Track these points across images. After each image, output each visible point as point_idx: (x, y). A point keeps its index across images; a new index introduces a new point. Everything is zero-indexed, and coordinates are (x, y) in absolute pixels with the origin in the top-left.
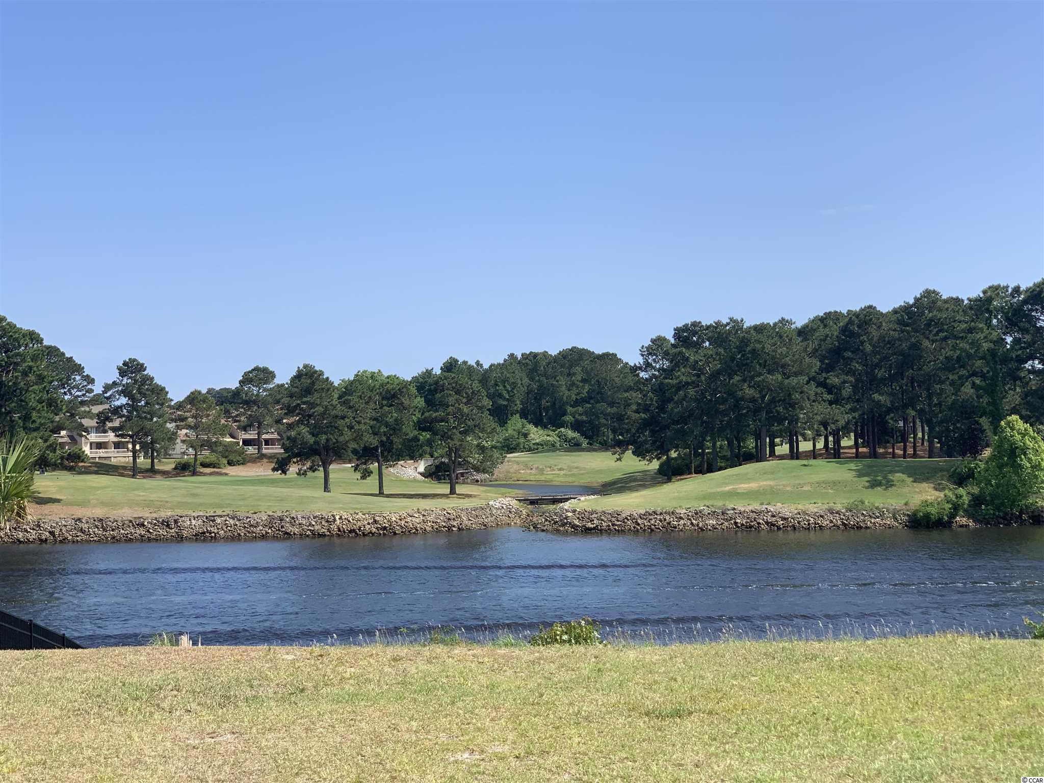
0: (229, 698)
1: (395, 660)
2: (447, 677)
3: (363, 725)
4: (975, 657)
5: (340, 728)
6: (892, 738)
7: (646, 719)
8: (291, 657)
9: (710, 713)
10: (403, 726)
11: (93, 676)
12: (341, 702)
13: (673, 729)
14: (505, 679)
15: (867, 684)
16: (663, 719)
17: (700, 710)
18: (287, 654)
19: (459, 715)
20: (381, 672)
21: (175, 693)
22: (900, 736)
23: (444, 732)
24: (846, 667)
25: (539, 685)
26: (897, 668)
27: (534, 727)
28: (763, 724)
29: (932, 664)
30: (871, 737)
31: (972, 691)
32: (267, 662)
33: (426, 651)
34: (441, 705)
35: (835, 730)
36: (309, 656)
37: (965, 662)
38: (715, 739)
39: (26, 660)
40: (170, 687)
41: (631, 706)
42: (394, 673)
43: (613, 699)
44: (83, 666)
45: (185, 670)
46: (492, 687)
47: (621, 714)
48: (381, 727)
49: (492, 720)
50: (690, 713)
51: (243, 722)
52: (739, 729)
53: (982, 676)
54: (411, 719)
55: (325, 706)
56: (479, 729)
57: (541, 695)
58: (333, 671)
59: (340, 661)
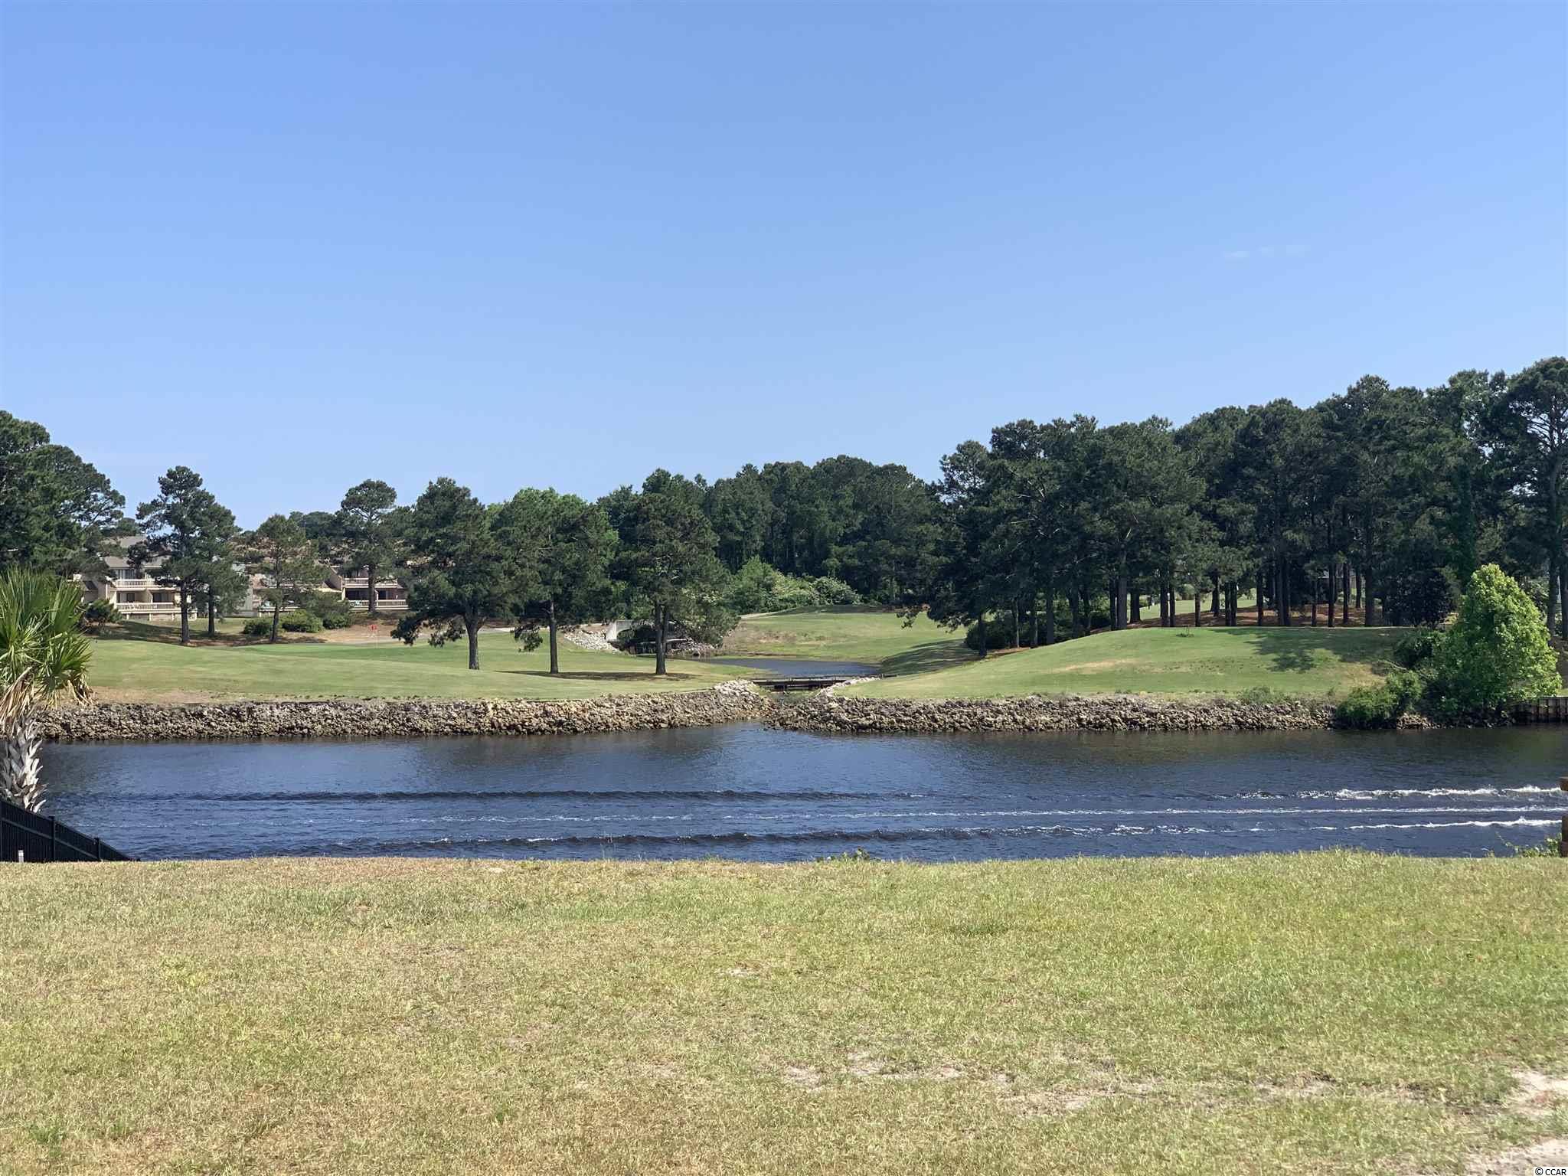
0: (433, 913)
1: (631, 874)
2: (702, 893)
3: (607, 940)
4: (1365, 874)
5: (582, 944)
6: (1244, 956)
7: (952, 936)
8: (498, 870)
9: (1030, 929)
10: (658, 942)
11: (256, 888)
12: (575, 918)
13: (985, 946)
14: (775, 896)
15: (1224, 902)
16: (972, 935)
17: (1017, 927)
18: (495, 868)
19: (722, 932)
20: (617, 887)
21: (365, 907)
22: (1254, 955)
23: (707, 947)
24: (1201, 883)
25: (818, 902)
26: (1265, 884)
27: (817, 943)
28: (1092, 941)
29: (1309, 882)
30: (1219, 955)
31: (1353, 910)
32: (469, 875)
33: (670, 866)
34: (699, 922)
35: (1179, 947)
36: (521, 870)
37: (1350, 880)
38: (1034, 955)
39: (164, 870)
40: (357, 900)
41: (933, 923)
42: (633, 888)
43: (912, 916)
44: (240, 878)
45: (371, 883)
46: (760, 904)
47: (921, 931)
48: (631, 944)
49: (764, 937)
50: (1005, 930)
51: (460, 937)
52: (1062, 946)
53: (1369, 895)
54: (667, 934)
55: (554, 922)
56: (750, 946)
57: (822, 913)
58: (557, 886)
59: (562, 875)
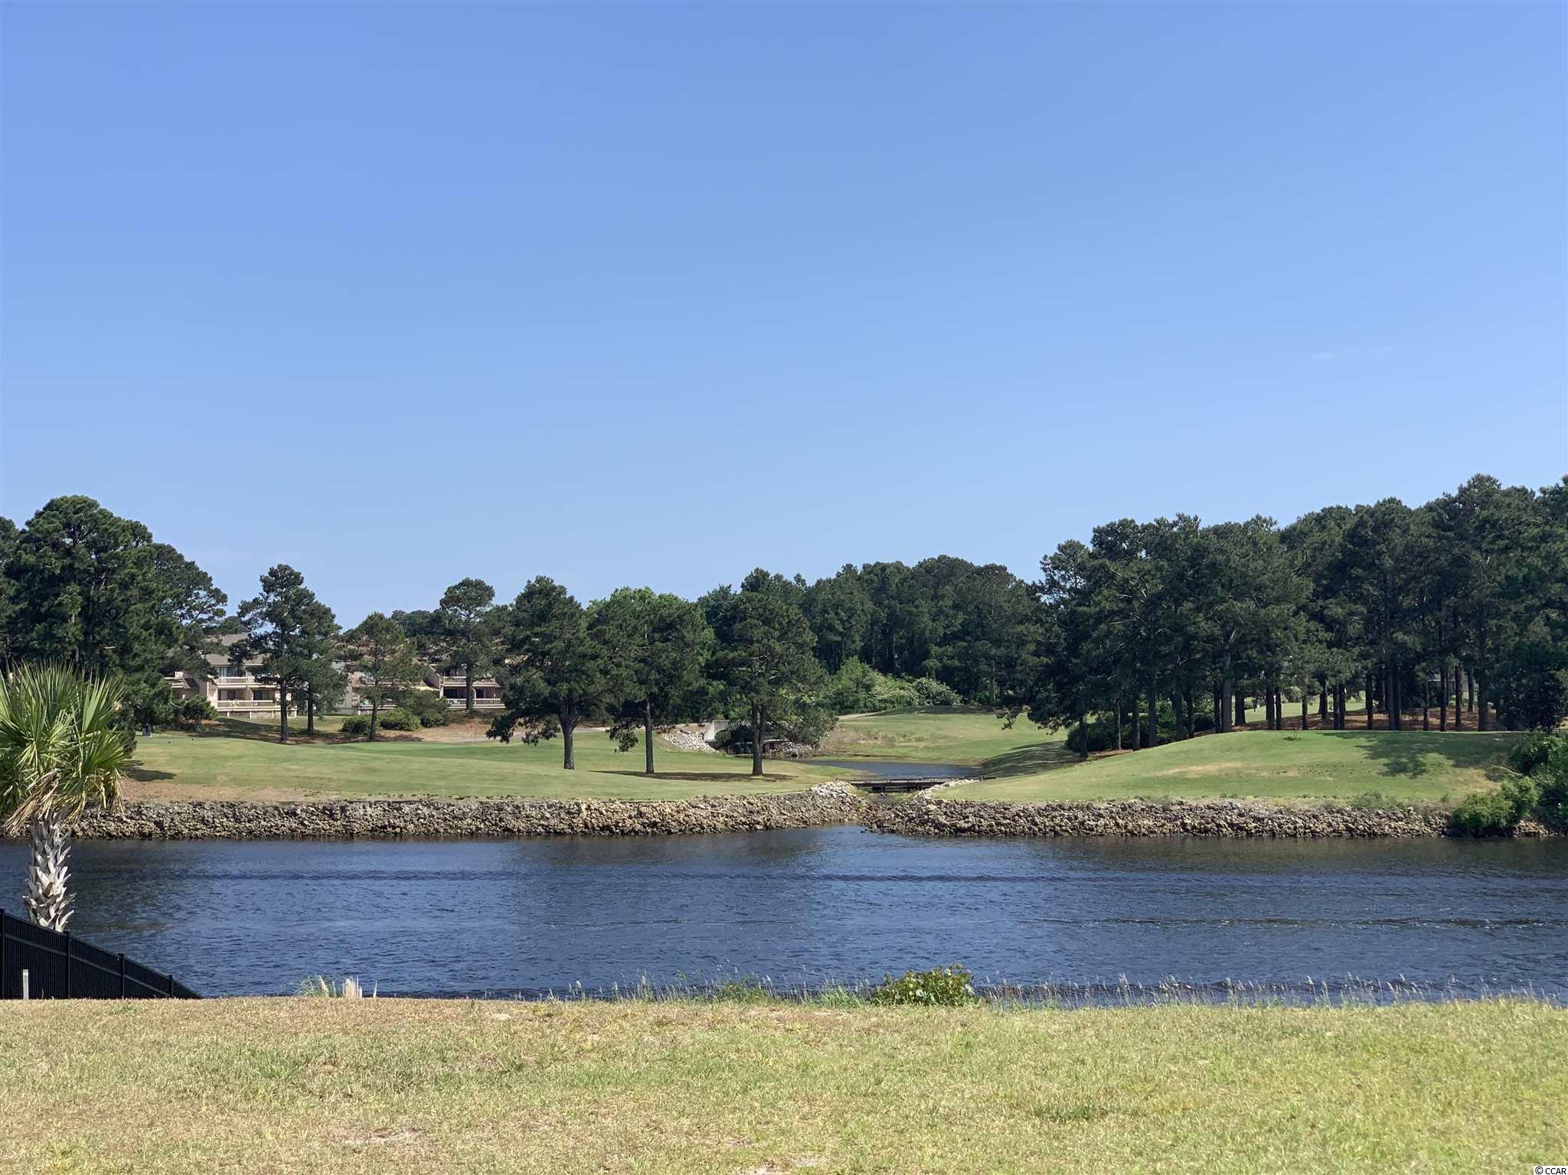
0: (410, 1076)
1: (660, 1024)
2: (738, 1051)
3: (608, 1121)
4: (1541, 1035)
5: (575, 1127)
6: (1410, 1157)
7: (1037, 1121)
8: (503, 1017)
9: (1135, 1113)
10: (669, 1125)
11: (207, 1040)
12: (577, 1086)
13: (1078, 1137)
14: (826, 1057)
15: (1375, 1073)
16: (1063, 1122)
17: (1119, 1109)
18: (498, 1013)
19: (753, 1108)
20: (639, 1041)
21: (330, 1067)
22: (1423, 1154)
23: (729, 1134)
24: (1343, 1046)
25: (877, 1065)
26: (1421, 1050)
27: (866, 1129)
28: (1214, 1132)
29: (1475, 1045)
30: (1378, 1155)
31: (1535, 1087)
32: (468, 1023)
33: (708, 1011)
34: (727, 1094)
35: (1324, 1143)
36: (531, 1016)
37: (1525, 1042)
38: (1140, 1154)
39: (110, 1014)
40: (322, 1059)
41: (1014, 1102)
42: (657, 1043)
43: (988, 1089)
44: (194, 1025)
45: (346, 1033)
46: (804, 1069)
47: (999, 1113)
48: (636, 1126)
49: (804, 1118)
50: (1104, 1114)
51: (429, 1113)
52: (1176, 1139)
53: (1551, 1064)
54: (682, 1113)
55: (554, 1092)
56: (783, 1132)
57: (879, 1082)
58: (567, 1039)
59: (578, 1024)
